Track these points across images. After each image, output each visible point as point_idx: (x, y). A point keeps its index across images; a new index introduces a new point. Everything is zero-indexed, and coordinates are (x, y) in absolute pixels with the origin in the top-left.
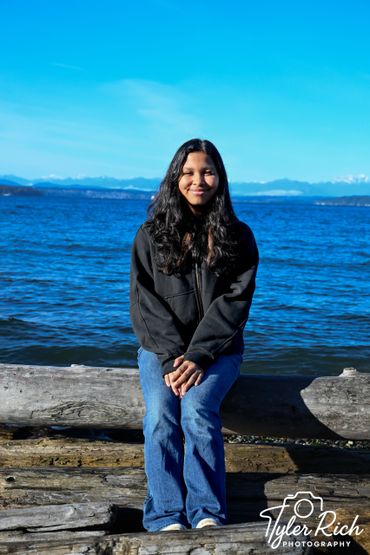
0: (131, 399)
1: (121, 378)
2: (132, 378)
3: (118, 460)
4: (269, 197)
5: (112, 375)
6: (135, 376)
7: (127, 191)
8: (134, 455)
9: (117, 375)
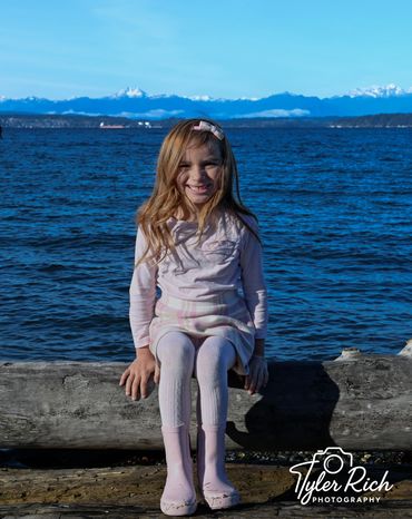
0: (39, 404)
1: (25, 375)
2: (41, 375)
3: (24, 495)
4: (265, 119)
5: (12, 371)
6: (45, 371)
7: (67, 117)
8: (46, 486)
9: (20, 370)
